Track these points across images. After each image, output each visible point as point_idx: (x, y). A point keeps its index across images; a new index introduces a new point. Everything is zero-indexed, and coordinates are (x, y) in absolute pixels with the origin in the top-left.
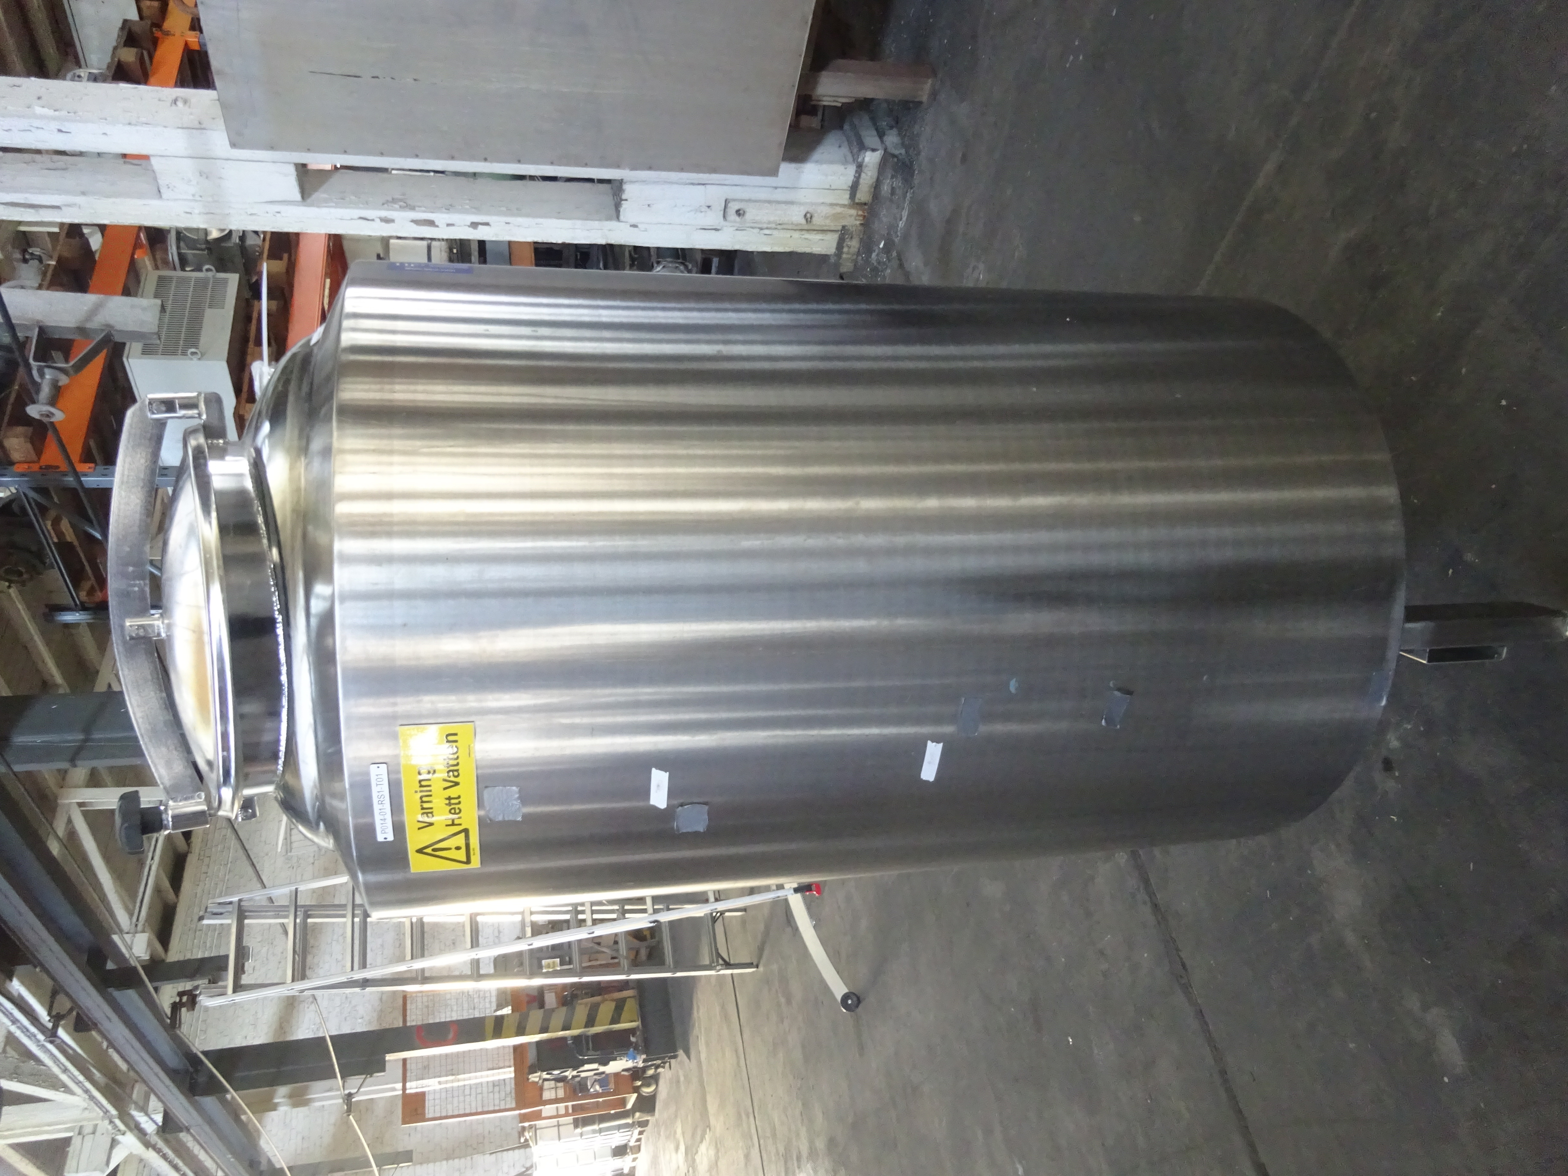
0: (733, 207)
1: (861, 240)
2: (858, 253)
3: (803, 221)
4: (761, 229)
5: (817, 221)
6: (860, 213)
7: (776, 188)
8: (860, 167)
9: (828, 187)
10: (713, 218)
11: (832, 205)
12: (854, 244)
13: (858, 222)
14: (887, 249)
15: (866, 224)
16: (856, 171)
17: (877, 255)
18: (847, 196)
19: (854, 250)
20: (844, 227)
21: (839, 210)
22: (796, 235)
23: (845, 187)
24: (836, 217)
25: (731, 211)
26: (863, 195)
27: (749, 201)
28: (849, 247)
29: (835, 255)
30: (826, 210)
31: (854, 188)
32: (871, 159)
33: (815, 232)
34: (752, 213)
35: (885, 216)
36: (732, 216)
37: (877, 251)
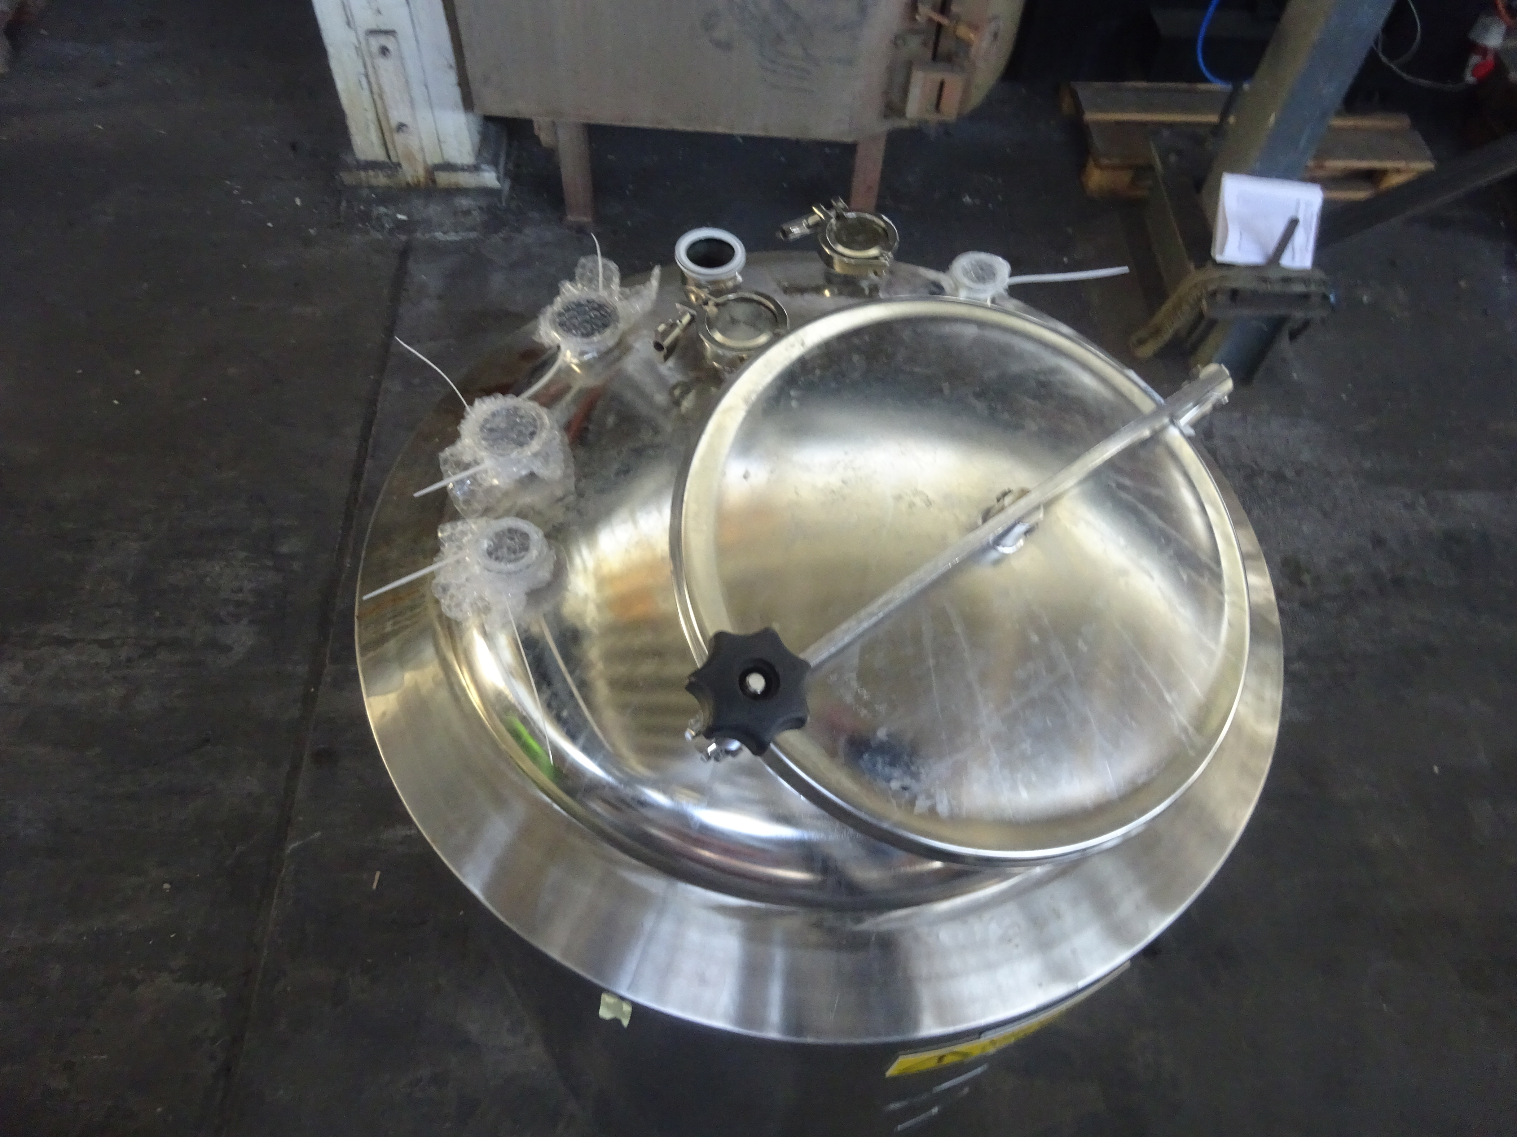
0: (389, 42)
1: (389, 188)
2: (372, 188)
3: (394, 123)
4: (367, 76)
5: (399, 138)
6: (422, 179)
7: (426, 86)
8: (475, 168)
9: (442, 139)
10: (365, 19)
11: (422, 149)
12: (381, 180)
13: (409, 179)
14: (401, 226)
15: (411, 190)
16: (469, 166)
17: (386, 215)
18: (437, 160)
19: (374, 182)
20: (398, 165)
21: (419, 157)
22: (371, 116)
23: (446, 157)
24: (410, 156)
25: (384, 41)
26: (444, 179)
27: (402, 59)
28: (376, 177)
29: (358, 161)
30: (414, 143)
31: (449, 167)
32: (489, 178)
33: (380, 135)
34: (385, 66)
35: (434, 210)
36: (375, 43)
37: (389, 212)
